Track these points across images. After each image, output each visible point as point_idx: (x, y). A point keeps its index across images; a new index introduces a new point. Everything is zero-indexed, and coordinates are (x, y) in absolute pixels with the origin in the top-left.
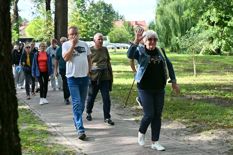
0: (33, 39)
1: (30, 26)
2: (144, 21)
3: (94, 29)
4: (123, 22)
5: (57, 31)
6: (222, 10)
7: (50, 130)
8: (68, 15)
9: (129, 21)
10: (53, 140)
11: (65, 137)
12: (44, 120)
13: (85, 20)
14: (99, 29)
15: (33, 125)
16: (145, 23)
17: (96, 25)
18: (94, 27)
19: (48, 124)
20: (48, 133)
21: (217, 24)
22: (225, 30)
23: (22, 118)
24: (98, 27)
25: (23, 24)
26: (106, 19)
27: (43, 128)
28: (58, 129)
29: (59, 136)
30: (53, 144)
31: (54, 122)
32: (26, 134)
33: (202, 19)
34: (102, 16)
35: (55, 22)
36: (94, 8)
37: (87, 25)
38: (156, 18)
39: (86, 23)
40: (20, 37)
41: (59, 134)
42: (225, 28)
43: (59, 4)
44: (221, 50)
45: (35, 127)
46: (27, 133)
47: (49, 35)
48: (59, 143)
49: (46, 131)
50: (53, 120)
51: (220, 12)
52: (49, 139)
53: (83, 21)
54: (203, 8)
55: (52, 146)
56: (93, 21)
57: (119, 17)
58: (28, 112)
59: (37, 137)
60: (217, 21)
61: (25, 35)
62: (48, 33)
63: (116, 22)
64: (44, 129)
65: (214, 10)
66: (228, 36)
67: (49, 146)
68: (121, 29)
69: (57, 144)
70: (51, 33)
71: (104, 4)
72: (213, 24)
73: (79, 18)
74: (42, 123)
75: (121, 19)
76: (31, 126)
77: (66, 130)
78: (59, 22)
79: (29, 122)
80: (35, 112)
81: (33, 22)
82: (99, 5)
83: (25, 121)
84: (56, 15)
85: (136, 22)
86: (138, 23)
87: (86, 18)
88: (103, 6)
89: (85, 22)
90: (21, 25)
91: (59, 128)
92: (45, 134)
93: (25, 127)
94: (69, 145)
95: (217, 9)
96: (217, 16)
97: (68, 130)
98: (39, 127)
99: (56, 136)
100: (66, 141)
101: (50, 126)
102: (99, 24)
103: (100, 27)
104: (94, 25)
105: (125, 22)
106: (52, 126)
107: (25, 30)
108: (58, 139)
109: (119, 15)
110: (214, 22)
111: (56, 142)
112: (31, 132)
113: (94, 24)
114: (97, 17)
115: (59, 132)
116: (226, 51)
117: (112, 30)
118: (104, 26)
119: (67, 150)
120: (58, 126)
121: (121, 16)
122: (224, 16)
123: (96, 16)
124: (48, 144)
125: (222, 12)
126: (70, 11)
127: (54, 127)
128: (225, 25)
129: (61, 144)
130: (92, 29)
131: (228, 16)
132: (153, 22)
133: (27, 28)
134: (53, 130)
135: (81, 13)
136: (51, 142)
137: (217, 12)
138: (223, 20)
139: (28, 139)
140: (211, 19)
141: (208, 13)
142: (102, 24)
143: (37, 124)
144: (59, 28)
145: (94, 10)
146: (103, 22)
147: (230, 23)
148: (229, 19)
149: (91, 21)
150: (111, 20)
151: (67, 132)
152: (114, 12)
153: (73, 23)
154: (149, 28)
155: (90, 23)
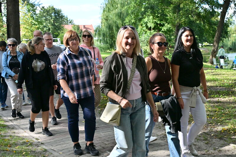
2: (91, 25)
3: (45, 31)
5: (10, 32)
6: (158, 17)
7: (7, 124)
8: (20, 18)
9: (79, 26)
10: (10, 132)
11: (22, 129)
12: (0, 115)
13: (37, 23)
14: (50, 31)
16: (92, 27)
17: (47, 28)
18: (45, 30)
19: (5, 118)
20: (5, 126)
21: (153, 29)
24: (49, 29)
26: (57, 23)
28: (15, 123)
29: (16, 129)
30: (10, 136)
33: (142, 25)
34: (53, 20)
35: (7, 24)
36: (44, 12)
37: (39, 28)
39: (38, 26)
41: (16, 127)
43: (10, 8)
47: (2, 36)
48: (16, 135)
49: (3, 124)
52: (6, 131)
53: (34, 24)
54: (142, 15)
55: (10, 138)
56: (44, 24)
57: (69, 21)
60: (153, 27)
63: (65, 25)
64: (1, 122)
65: (151, 17)
67: (7, 138)
69: (14, 136)
70: (3, 35)
71: (54, 9)
72: (150, 29)
73: (31, 21)
75: (70, 23)
77: (22, 123)
78: (11, 25)
82: (50, 10)
84: (8, 18)
85: (84, 26)
86: (86, 27)
87: (37, 21)
88: (53, 11)
89: (36, 25)
91: (16, 121)
92: (2, 128)
94: (26, 137)
95: (154, 16)
96: (152, 22)
97: (25, 123)
99: (13, 128)
100: (23, 133)
101: (7, 120)
102: (50, 27)
103: (51, 30)
104: (45, 28)
105: (74, 26)
106: (9, 120)
108: (16, 131)
109: (68, 20)
110: (151, 27)
111: (13, 135)
113: (45, 27)
115: (16, 125)
117: (62, 33)
118: (55, 29)
119: (24, 140)
120: (14, 120)
121: (70, 20)
122: (159, 22)
123: (46, 20)
124: (5, 136)
125: (157, 19)
126: (21, 14)
127: (11, 120)
128: (160, 30)
129: (19, 135)
131: (162, 23)
132: (99, 26)
134: (11, 123)
135: (32, 17)
136: (8, 135)
137: (154, 18)
138: (159, 26)
140: (148, 25)
141: (146, 20)
142: (52, 27)
144: (11, 29)
145: (45, 14)
146: (53, 25)
147: (164, 29)
148: (163, 25)
149: (42, 24)
150: (61, 23)
151: (23, 125)
152: (64, 16)
153: (25, 26)
154: (96, 31)
155: (41, 26)
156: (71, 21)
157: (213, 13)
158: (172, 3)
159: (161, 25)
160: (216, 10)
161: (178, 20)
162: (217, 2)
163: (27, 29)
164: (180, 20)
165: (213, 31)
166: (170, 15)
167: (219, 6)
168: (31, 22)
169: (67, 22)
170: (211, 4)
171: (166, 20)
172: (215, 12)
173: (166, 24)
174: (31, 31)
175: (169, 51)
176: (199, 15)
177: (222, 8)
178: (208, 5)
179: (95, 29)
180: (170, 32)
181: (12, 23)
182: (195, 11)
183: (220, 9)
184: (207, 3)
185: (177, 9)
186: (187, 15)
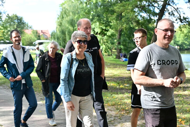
4: (32, 30)
6: (103, 24)
9: (37, 31)
13: (2, 28)
21: (99, 34)
22: (105, 38)
26: (19, 28)
34: (16, 25)
36: (9, 19)
37: (4, 32)
38: (57, 28)
39: (3, 30)
42: (105, 37)
44: (103, 52)
51: (101, 25)
56: (9, 29)
57: (29, 27)
60: (100, 32)
63: (26, 30)
65: (98, 23)
66: (107, 42)
68: (30, 36)
71: (17, 16)
72: (96, 34)
75: (30, 28)
82: (13, 17)
86: (43, 31)
87: (3, 26)
88: (16, 18)
89: (2, 30)
95: (100, 23)
96: (99, 28)
109: (29, 25)
110: (98, 32)
114: (11, 26)
116: (106, 52)
117: (24, 36)
122: (104, 28)
125: (103, 25)
128: (105, 35)
130: (8, 35)
131: (107, 29)
132: (54, 31)
137: (100, 25)
138: (104, 31)
140: (95, 30)
141: (93, 26)
145: (9, 21)
147: (109, 33)
148: (107, 31)
149: (7, 29)
150: (23, 28)
152: (25, 23)
154: (52, 35)
155: (6, 31)
156: (31, 26)
157: (150, 21)
158: (115, 12)
159: (106, 30)
160: (152, 18)
161: (120, 26)
162: (154, 11)
164: (122, 26)
165: (150, 35)
166: (114, 22)
167: (155, 14)
169: (28, 27)
170: (148, 13)
171: (110, 26)
172: (152, 20)
173: (110, 30)
175: (112, 53)
176: (138, 22)
177: (158, 16)
178: (146, 13)
179: (50, 34)
180: (113, 36)
182: (135, 19)
183: (157, 17)
184: (145, 12)
185: (120, 17)
186: (128, 22)
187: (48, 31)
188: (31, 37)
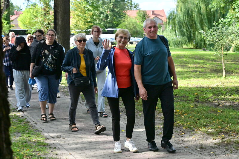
0: (27, 30)
1: (24, 15)
2: (163, 10)
3: (102, 19)
4: (138, 11)
5: (57, 21)
7: (48, 142)
8: (70, 2)
9: (146, 11)
10: (51, 153)
11: (67, 150)
12: (40, 130)
13: (91, 8)
14: (108, 20)
15: (28, 135)
16: (164, 13)
17: (105, 16)
18: (101, 17)
19: (46, 134)
20: (45, 145)
23: (15, 127)
24: (107, 17)
25: (15, 13)
26: (117, 8)
27: (39, 139)
28: (58, 141)
29: (59, 149)
31: (53, 132)
32: (19, 147)
34: (112, 3)
35: (54, 10)
37: (93, 15)
38: (177, 7)
39: (93, 12)
40: (12, 29)
41: (59, 147)
45: (29, 138)
46: (20, 145)
47: (47, 26)
48: (58, 157)
49: (43, 142)
50: (52, 129)
52: (47, 152)
53: (88, 10)
56: (101, 10)
57: (134, 6)
58: (21, 119)
59: (32, 150)
61: (17, 25)
62: (45, 23)
63: (128, 11)
64: (41, 140)
68: (134, 21)
70: (49, 24)
73: (84, 5)
74: (38, 133)
75: (135, 8)
76: (25, 137)
77: (67, 142)
78: (59, 11)
79: (23, 132)
80: (30, 120)
81: (28, 9)
83: (18, 130)
84: (56, 2)
85: (153, 12)
86: (155, 13)
87: (92, 6)
89: (91, 11)
90: (13, 14)
91: (59, 139)
92: (42, 147)
93: (18, 138)
97: (71, 142)
98: (34, 138)
99: (55, 148)
100: (67, 155)
101: (48, 137)
102: (109, 13)
103: (109, 17)
104: (102, 15)
105: (140, 11)
106: (51, 137)
107: (18, 19)
108: (58, 152)
109: (133, 3)
111: (55, 157)
112: (25, 144)
113: (101, 13)
114: (105, 5)
115: (60, 144)
117: (124, 21)
118: (114, 16)
120: (58, 137)
121: (135, 4)
123: (104, 3)
127: (53, 137)
129: (62, 158)
130: (99, 20)
132: (173, 12)
133: (21, 17)
134: (52, 141)
136: (49, 156)
139: (22, 153)
142: (111, 13)
143: (33, 134)
144: (59, 17)
146: (112, 11)
149: (98, 10)
150: (123, 9)
151: (68, 144)
153: (77, 12)
154: (169, 19)
155: (97, 12)
156: (137, 5)
163: (80, 16)
168: (84, 7)
169: (131, 7)
174: (84, 19)
179: (167, 15)
181: (60, 10)
187: (163, 11)
188: (136, 23)
